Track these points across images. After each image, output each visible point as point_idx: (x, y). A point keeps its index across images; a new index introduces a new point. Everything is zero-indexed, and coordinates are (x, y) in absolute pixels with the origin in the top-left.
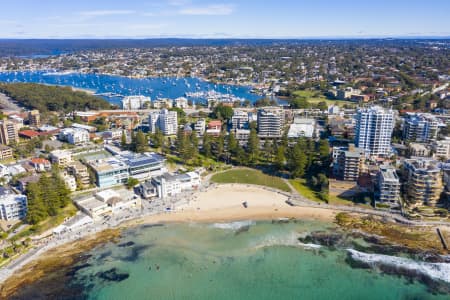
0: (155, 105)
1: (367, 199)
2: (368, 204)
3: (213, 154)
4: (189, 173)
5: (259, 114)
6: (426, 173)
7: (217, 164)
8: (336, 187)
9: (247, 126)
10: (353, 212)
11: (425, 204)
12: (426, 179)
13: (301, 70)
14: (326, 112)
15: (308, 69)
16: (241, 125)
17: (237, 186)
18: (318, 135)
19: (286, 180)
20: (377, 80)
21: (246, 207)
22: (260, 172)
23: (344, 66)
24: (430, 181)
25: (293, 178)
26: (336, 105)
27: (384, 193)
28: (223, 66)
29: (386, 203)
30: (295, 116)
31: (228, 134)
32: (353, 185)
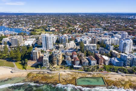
1: (39, 66)
2: (40, 68)
6: (57, 55)
8: (30, 63)
11: (58, 65)
12: (57, 57)
14: (40, 36)
15: (43, 22)
19: (14, 63)
20: (61, 25)
22: (6, 60)
24: (58, 58)
27: (44, 63)
28: (15, 21)
29: (45, 67)
32: (36, 62)
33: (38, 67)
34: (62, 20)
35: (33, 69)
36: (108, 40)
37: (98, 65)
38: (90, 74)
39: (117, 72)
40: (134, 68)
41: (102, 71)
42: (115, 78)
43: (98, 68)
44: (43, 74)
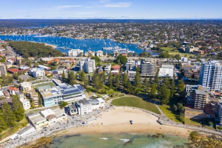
0: (86, 55)
1: (211, 123)
2: (211, 126)
3: (114, 86)
4: (98, 99)
5: (142, 63)
7: (116, 93)
8: (189, 113)
9: (134, 69)
10: (201, 131)
13: (164, 36)
14: (180, 61)
15: (168, 35)
16: (131, 68)
17: (126, 108)
18: (176, 75)
19: (156, 105)
20: (208, 42)
21: (131, 124)
22: (141, 99)
23: (188, 34)
25: (161, 104)
26: (185, 56)
30: (162, 63)
31: (123, 73)
32: (201, 112)
33: (209, 125)
34: (205, 34)
35: (199, 126)
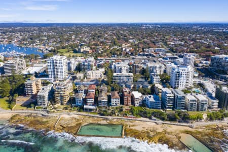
1: (32, 105)
2: (33, 108)
6: (61, 89)
8: (20, 100)
10: (23, 113)
11: (62, 104)
12: (60, 91)
13: (71, 38)
15: (75, 38)
20: (101, 42)
27: (40, 101)
28: (32, 37)
29: (41, 106)
32: (29, 98)
33: (31, 107)
34: (108, 36)
35: (23, 110)
36: (158, 67)
37: (121, 105)
38: (107, 119)
39: (150, 118)
40: (177, 112)
41: (126, 115)
42: (143, 128)
43: (121, 110)
44: (34, 117)
